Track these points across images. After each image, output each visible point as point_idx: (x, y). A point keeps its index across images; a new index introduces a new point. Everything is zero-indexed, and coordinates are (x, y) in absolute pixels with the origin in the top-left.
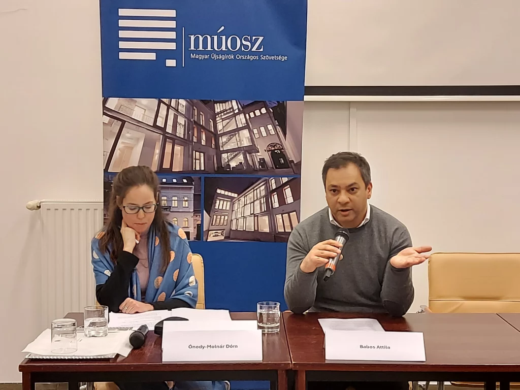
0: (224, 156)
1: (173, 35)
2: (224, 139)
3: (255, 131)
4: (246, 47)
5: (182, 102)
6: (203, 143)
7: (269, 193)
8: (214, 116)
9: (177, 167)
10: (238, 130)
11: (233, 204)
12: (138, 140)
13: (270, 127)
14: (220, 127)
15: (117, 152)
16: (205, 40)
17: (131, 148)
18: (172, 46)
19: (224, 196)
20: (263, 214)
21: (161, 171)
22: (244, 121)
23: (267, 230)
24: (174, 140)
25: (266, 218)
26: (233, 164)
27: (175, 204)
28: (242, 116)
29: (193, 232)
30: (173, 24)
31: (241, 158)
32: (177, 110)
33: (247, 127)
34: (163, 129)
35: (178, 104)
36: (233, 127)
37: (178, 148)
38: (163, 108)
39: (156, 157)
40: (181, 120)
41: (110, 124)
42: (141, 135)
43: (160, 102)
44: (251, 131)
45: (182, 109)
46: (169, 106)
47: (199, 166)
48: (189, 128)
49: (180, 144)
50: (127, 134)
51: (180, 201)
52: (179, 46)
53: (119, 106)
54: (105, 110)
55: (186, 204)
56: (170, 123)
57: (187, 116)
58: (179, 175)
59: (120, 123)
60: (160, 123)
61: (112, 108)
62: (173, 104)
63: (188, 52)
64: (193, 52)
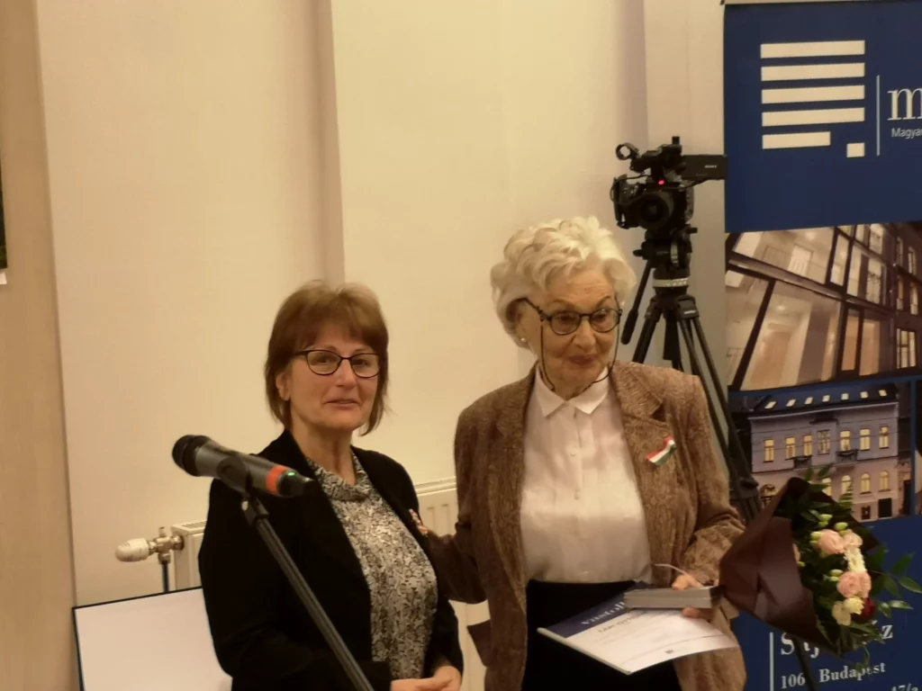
1: (858, 92)
5: (877, 229)
6: (914, 310)
9: (869, 367)
12: (799, 316)
15: (760, 347)
17: (784, 336)
18: (857, 115)
21: (843, 378)
24: (856, 307)
27: (865, 444)
29: (896, 496)
30: (858, 70)
32: (865, 246)
34: (841, 290)
35: (868, 233)
37: (870, 327)
38: (842, 244)
39: (830, 349)
40: (875, 267)
41: (744, 288)
42: (805, 306)
43: (837, 233)
45: (877, 244)
46: (852, 240)
47: (907, 359)
48: (889, 281)
49: (873, 318)
50: (779, 305)
51: (874, 437)
52: (870, 114)
53: (764, 248)
54: (733, 260)
55: (884, 442)
56: (855, 274)
57: (887, 257)
58: (873, 382)
59: (765, 284)
60: (837, 278)
61: (750, 254)
62: (860, 235)
63: (888, 125)
64: (896, 124)
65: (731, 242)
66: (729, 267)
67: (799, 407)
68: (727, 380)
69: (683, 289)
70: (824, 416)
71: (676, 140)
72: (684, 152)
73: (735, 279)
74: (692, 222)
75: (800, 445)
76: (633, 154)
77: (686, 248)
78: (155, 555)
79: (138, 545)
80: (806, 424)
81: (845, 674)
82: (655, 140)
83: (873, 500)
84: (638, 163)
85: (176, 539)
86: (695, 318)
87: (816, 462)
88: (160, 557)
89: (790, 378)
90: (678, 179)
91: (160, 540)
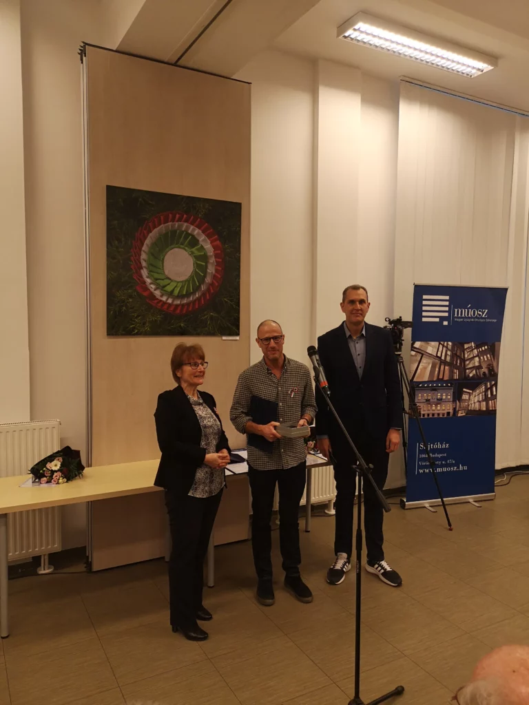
0: (467, 371)
1: (447, 309)
2: (467, 362)
3: (482, 358)
4: (480, 315)
5: (450, 343)
6: (458, 364)
7: (487, 390)
8: (464, 350)
9: (446, 378)
10: (474, 357)
11: (470, 396)
12: (429, 364)
13: (488, 356)
14: (466, 356)
15: (419, 370)
16: (462, 312)
17: (425, 368)
18: (446, 314)
19: (466, 392)
20: (483, 401)
21: (439, 380)
22: (476, 353)
23: (484, 409)
24: (444, 362)
25: (484, 403)
26: (471, 375)
27: (444, 397)
28: (476, 350)
29: (451, 411)
30: (447, 303)
31: (474, 372)
32: (447, 347)
33: (478, 356)
34: (440, 358)
35: (448, 344)
36: (472, 356)
37: (447, 368)
38: (441, 346)
39: (436, 372)
40: (449, 353)
41: (416, 355)
42: (431, 361)
43: (440, 343)
44: (480, 358)
45: (450, 347)
46: (443, 346)
47: (456, 376)
48: (452, 357)
49: (448, 366)
50: (424, 360)
51: (447, 396)
52: (449, 314)
53: (421, 346)
54: (413, 348)
55: (449, 397)
56: (444, 354)
57: (452, 351)
58: (447, 382)
59: (421, 355)
60: (439, 355)
61: (417, 347)
62: (445, 344)
63: (454, 317)
64: (456, 317)
65: (413, 344)
66: (412, 350)
67: (428, 386)
68: (410, 378)
69: (400, 355)
70: (434, 389)
71: (400, 317)
72: (403, 320)
73: (413, 353)
74: (403, 338)
75: (428, 396)
76: (389, 320)
77: (401, 344)
80: (429, 391)
81: (436, 455)
82: (396, 317)
83: (445, 412)
84: (390, 322)
86: (402, 362)
87: (431, 400)
89: (426, 379)
90: (400, 327)
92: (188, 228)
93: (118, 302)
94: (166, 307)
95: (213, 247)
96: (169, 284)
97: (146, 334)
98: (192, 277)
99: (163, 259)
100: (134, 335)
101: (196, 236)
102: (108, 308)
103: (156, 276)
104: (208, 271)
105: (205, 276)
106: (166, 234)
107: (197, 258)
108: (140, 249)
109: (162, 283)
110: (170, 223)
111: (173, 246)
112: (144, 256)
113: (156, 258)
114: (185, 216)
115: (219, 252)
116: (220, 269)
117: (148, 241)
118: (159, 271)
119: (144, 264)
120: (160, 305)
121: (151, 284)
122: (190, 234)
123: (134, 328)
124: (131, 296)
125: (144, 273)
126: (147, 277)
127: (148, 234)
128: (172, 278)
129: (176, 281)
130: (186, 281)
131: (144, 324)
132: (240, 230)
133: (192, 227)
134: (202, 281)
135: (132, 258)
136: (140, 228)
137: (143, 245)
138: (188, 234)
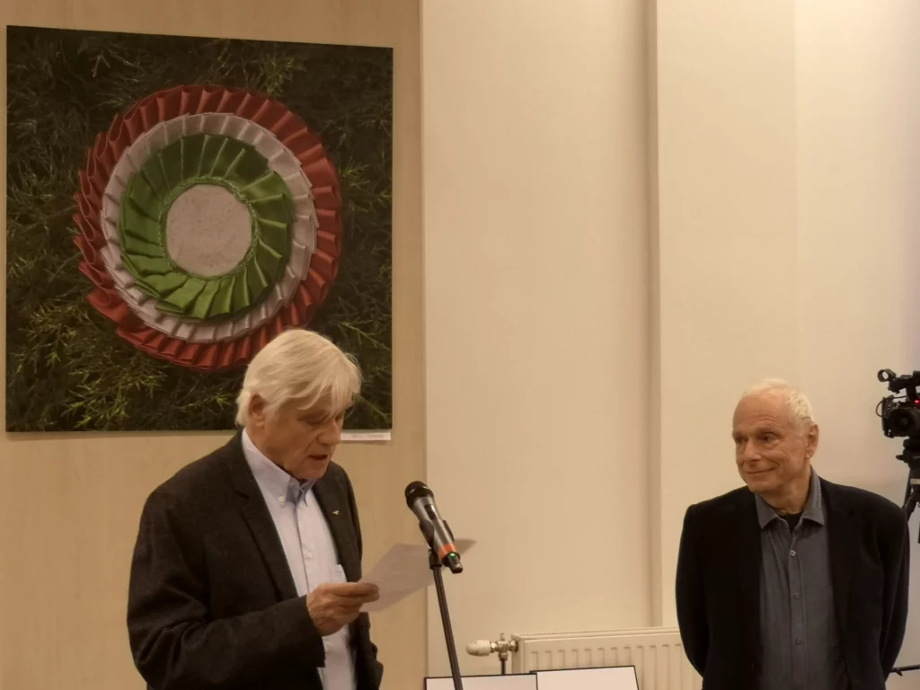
76: (892, 377)
78: (496, 653)
79: (483, 644)
84: (896, 384)
85: (513, 644)
88: (499, 656)
91: (500, 643)
92: (234, 127)
93: (38, 340)
94: (171, 350)
95: (311, 176)
96: (181, 286)
97: (116, 426)
98: (247, 263)
99: (165, 216)
100: (81, 429)
101: (260, 150)
102: (8, 358)
103: (145, 264)
104: (295, 244)
105: (285, 260)
106: (174, 146)
107: (261, 209)
108: (100, 194)
109: (161, 283)
110: (183, 118)
111: (190, 181)
112: (108, 211)
113: (142, 213)
114: (226, 95)
115: (328, 189)
116: (332, 237)
117: (120, 170)
118: (152, 250)
119: (109, 232)
120: (155, 343)
121: (129, 286)
122: (240, 145)
123: (81, 411)
124: (73, 322)
125: (111, 257)
126: (120, 268)
127: (121, 150)
128: (190, 269)
129: (200, 278)
130: (229, 276)
131: (110, 399)
132: (390, 127)
133: (247, 125)
134: (276, 272)
135: (76, 219)
136: (99, 135)
137: (105, 179)
138: (234, 146)
